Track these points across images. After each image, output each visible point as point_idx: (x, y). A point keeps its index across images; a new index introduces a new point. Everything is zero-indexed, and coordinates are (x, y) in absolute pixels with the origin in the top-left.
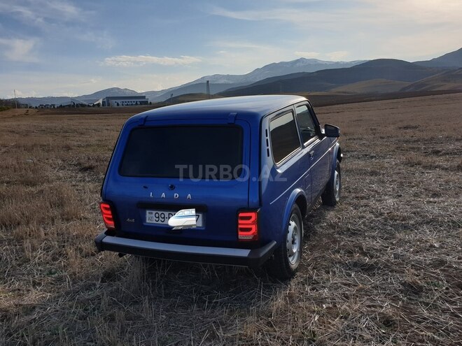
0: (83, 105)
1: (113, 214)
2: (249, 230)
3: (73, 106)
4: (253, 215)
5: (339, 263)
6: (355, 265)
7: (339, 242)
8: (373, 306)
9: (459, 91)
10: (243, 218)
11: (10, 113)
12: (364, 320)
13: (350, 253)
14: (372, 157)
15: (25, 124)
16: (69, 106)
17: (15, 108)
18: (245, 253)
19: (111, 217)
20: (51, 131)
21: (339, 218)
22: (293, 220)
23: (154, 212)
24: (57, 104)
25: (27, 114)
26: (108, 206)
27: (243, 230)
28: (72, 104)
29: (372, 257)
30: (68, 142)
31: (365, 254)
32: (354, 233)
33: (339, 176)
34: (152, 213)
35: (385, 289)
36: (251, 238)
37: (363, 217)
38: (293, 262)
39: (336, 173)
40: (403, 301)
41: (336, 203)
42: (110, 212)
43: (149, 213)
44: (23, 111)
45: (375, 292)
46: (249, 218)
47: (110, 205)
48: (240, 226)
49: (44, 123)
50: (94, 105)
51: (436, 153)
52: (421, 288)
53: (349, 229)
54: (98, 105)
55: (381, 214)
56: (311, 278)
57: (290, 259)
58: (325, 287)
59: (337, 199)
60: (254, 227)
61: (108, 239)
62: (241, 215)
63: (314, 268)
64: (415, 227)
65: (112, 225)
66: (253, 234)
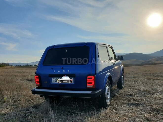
0: (31, 66)
1: (39, 80)
2: (91, 83)
3: (27, 66)
4: (93, 77)
5: (126, 103)
6: (132, 104)
7: (125, 98)
8: (141, 115)
9: (162, 64)
10: (89, 78)
11: (5, 67)
12: (138, 118)
13: (130, 100)
14: (134, 77)
15: (10, 70)
16: (26, 66)
17: (7, 66)
18: (89, 92)
19: (38, 81)
20: (19, 72)
21: (124, 91)
22: (108, 85)
23: (55, 78)
24: (22, 65)
25: (11, 68)
26: (38, 77)
27: (89, 83)
28: (27, 65)
29: (138, 101)
30: (25, 75)
31: (135, 101)
32: (130, 95)
33: (123, 77)
34: (54, 79)
35: (145, 110)
36: (92, 87)
37: (133, 91)
38: (108, 102)
39: (122, 76)
40: (153, 114)
41: (122, 87)
42: (38, 79)
43: (53, 79)
44: (10, 67)
45: (141, 111)
46: (91, 78)
47: (38, 76)
48: (88, 82)
49: (17, 70)
50: (35, 66)
51: (158, 76)
52: (160, 110)
53: (128, 94)
54: (36, 66)
55: (140, 90)
56: (115, 107)
57: (107, 101)
58: (121, 110)
59: (123, 87)
60: (93, 82)
61: (37, 90)
62: (88, 77)
63: (116, 105)
64: (154, 93)
65: (39, 84)
66: (93, 85)
